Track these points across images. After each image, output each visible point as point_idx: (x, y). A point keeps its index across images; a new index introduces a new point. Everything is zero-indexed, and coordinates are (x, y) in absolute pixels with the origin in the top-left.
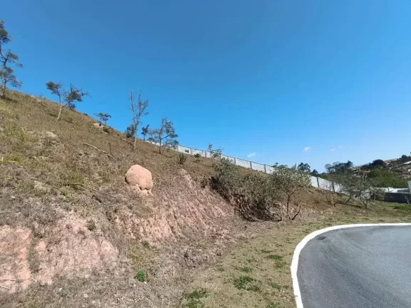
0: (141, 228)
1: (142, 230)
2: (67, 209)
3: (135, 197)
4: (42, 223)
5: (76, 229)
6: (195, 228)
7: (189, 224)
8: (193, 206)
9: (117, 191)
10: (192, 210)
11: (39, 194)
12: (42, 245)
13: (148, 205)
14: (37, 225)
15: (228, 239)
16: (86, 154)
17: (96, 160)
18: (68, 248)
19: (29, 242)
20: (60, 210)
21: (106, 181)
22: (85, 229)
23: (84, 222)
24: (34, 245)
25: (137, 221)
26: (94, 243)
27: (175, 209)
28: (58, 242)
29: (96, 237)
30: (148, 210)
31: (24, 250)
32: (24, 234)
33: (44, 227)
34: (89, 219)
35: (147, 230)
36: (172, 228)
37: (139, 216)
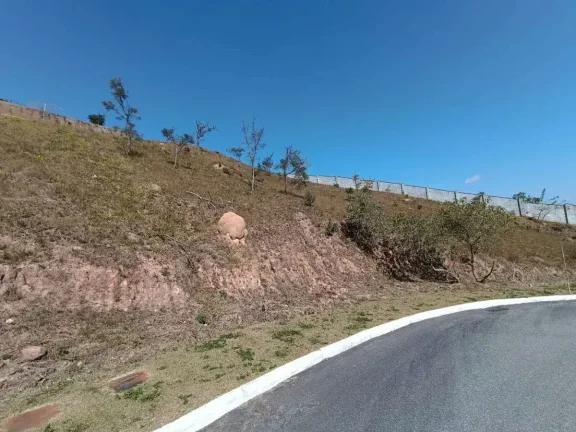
0: (221, 278)
1: (221, 280)
2: (148, 257)
3: (226, 248)
4: (127, 266)
5: (151, 273)
6: (298, 283)
7: (292, 279)
8: (303, 258)
9: (204, 241)
10: (299, 263)
11: (130, 243)
12: (125, 283)
13: (238, 255)
14: (122, 267)
15: (342, 299)
16: (185, 204)
17: (193, 209)
18: (145, 287)
19: (116, 280)
20: (143, 258)
21: (197, 230)
22: (160, 274)
23: (160, 268)
24: (119, 283)
25: (218, 271)
26: (165, 286)
27: (273, 261)
28: (137, 283)
29: (169, 282)
30: (235, 261)
31: (112, 285)
32: (113, 274)
33: (129, 270)
34: (165, 266)
35: (227, 280)
36: (263, 280)
37: (221, 266)
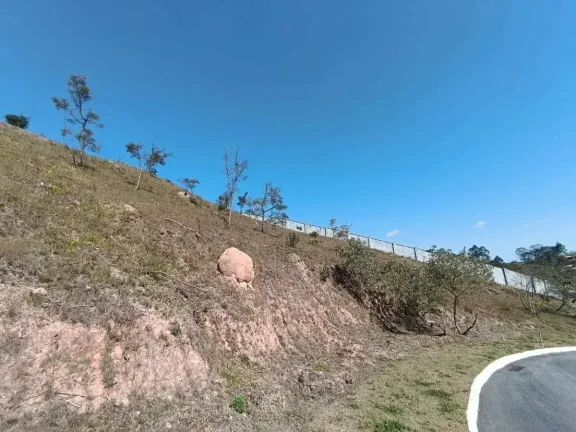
0: (239, 335)
1: (239, 339)
2: (147, 305)
3: (231, 291)
4: (119, 321)
5: (157, 332)
6: (313, 340)
7: (304, 332)
8: (310, 308)
9: (207, 283)
10: (308, 313)
11: (117, 284)
12: (118, 350)
13: (249, 303)
14: (112, 324)
15: (361, 359)
16: (169, 233)
17: (181, 240)
18: (147, 357)
19: (103, 346)
20: (139, 307)
21: (194, 268)
22: (168, 332)
23: (166, 323)
24: (109, 350)
25: (233, 326)
26: (178, 353)
27: (284, 310)
28: (136, 349)
29: (182, 344)
30: (248, 311)
31: (97, 356)
32: (99, 336)
33: (122, 327)
34: (173, 320)
35: (246, 339)
36: (280, 337)
37: (236, 319)
